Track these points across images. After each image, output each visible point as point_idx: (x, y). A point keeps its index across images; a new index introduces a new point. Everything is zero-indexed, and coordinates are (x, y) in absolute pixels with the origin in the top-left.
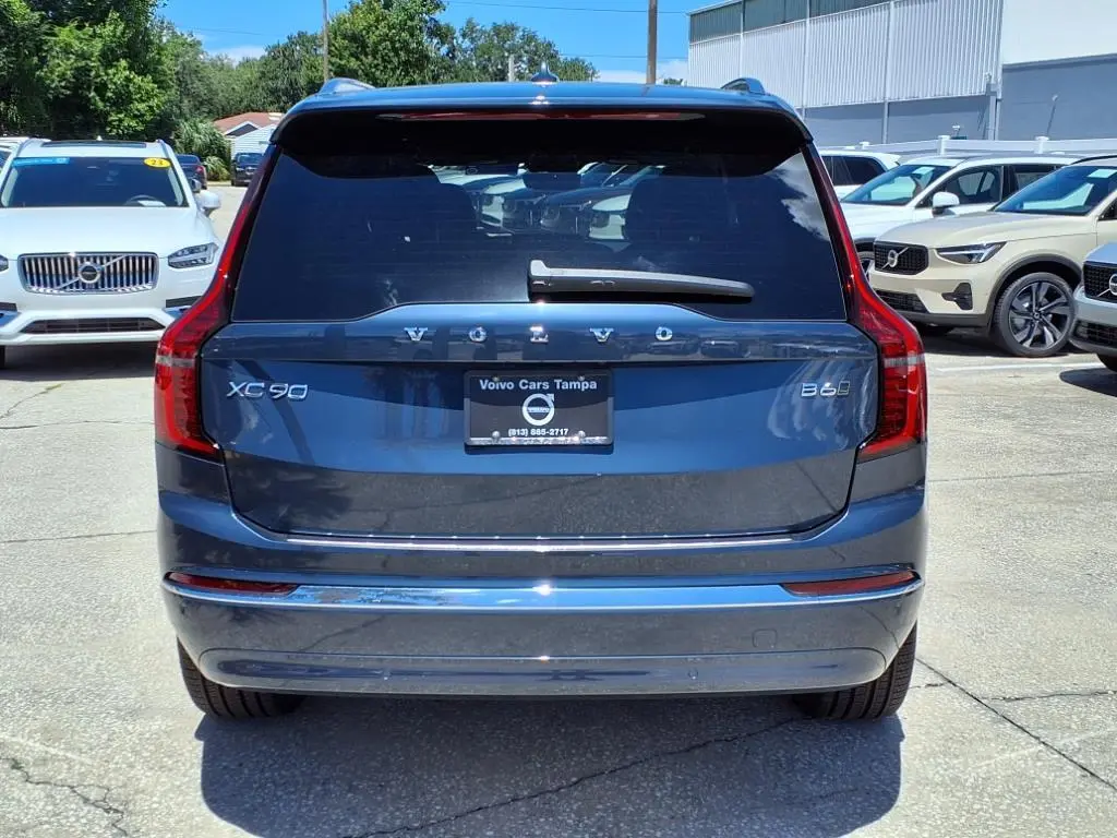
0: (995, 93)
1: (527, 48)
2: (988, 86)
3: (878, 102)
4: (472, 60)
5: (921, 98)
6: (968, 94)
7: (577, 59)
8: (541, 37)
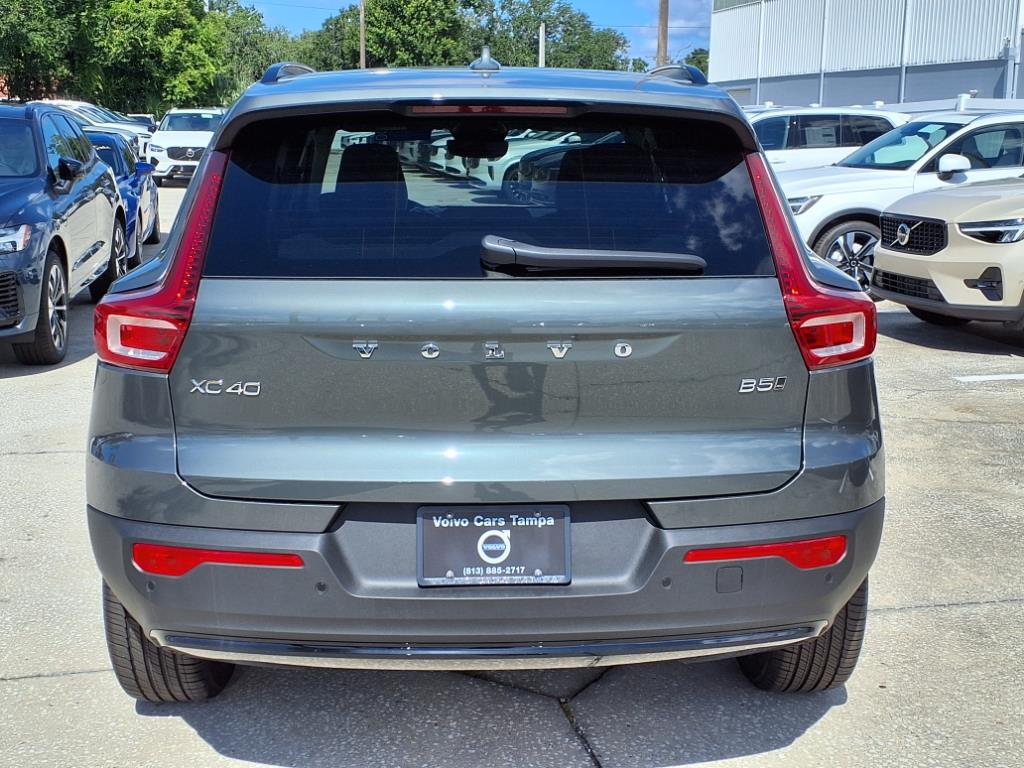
0: (1014, 58)
1: (562, 19)
2: (1006, 50)
3: (896, 66)
4: (508, 30)
5: (938, 62)
6: (986, 59)
7: (609, 30)
8: (575, 10)
